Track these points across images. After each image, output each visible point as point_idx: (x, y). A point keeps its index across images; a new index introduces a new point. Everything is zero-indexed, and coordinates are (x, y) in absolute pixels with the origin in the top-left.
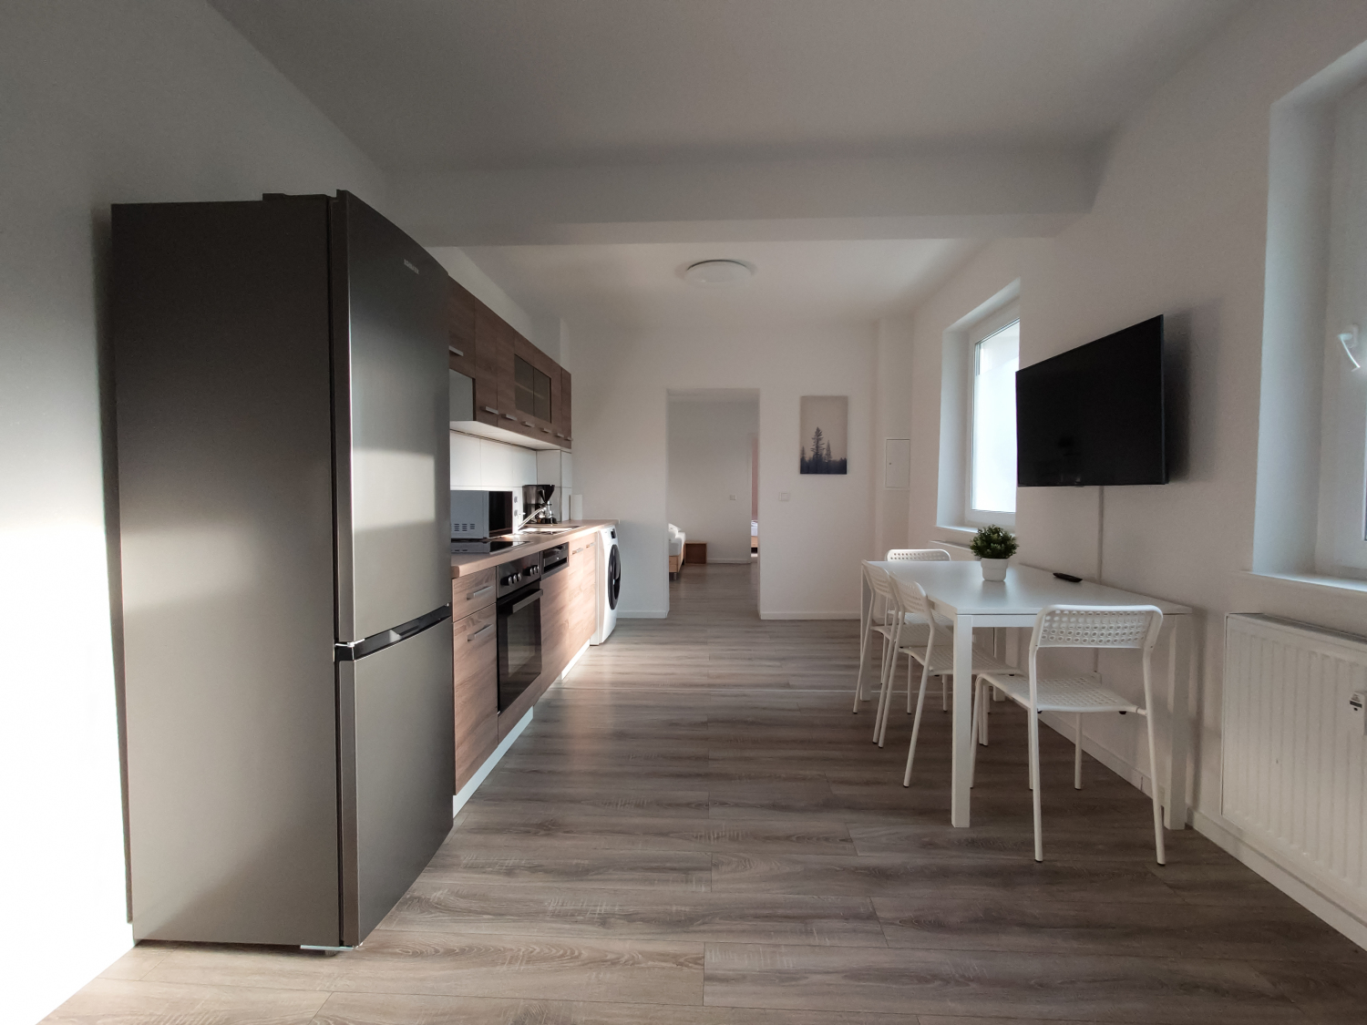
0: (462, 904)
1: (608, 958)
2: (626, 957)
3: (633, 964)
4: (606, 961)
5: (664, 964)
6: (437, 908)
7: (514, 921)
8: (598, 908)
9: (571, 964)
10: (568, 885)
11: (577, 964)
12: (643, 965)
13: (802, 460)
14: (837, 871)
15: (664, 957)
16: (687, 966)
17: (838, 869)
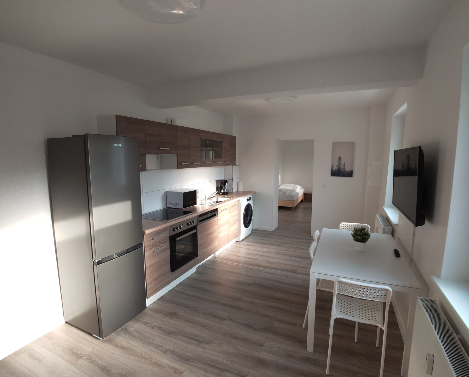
0: (135, 334)
1: (159, 363)
2: (163, 365)
3: (164, 368)
4: (157, 364)
5: (171, 371)
6: (129, 333)
7: (144, 344)
8: (167, 347)
9: (148, 362)
10: (164, 336)
11: (150, 362)
12: (166, 369)
13: (332, 170)
14: (248, 356)
15: (173, 368)
16: (177, 374)
17: (249, 356)
